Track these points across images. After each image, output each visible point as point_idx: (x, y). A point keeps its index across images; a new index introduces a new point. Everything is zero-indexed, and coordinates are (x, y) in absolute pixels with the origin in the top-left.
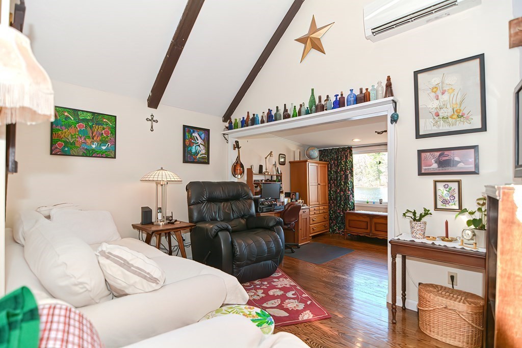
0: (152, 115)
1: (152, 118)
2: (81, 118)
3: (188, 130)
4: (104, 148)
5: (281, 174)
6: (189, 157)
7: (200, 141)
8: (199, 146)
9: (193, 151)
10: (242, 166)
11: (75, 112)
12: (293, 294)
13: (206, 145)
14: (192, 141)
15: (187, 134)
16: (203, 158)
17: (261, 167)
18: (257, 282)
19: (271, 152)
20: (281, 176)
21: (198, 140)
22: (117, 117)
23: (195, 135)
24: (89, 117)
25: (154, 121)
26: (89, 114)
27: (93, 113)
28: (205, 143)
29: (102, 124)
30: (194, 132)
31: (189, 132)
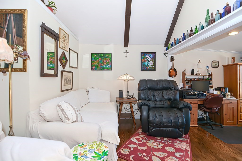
0: (126, 51)
1: (126, 52)
2: (100, 56)
3: (143, 54)
4: (107, 66)
5: (212, 74)
6: (144, 68)
7: (150, 59)
8: (149, 61)
9: (146, 64)
10: (175, 70)
11: (98, 54)
12: (180, 155)
13: (154, 61)
14: (146, 59)
15: (143, 56)
16: (152, 68)
17: (193, 71)
18: (166, 139)
19: (200, 60)
20: (212, 76)
21: (149, 59)
22: (112, 54)
23: (147, 56)
24: (102, 55)
25: (127, 53)
26: (102, 54)
27: (104, 54)
28: (152, 60)
29: (106, 58)
30: (146, 55)
31: (144, 55)
